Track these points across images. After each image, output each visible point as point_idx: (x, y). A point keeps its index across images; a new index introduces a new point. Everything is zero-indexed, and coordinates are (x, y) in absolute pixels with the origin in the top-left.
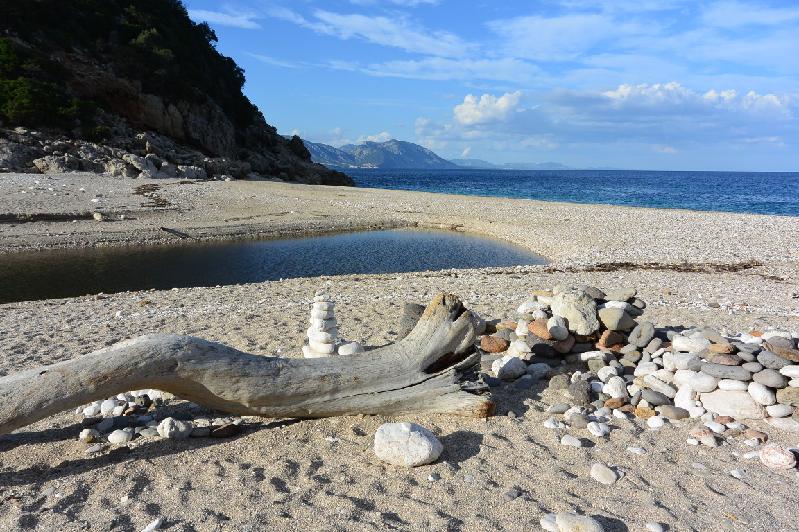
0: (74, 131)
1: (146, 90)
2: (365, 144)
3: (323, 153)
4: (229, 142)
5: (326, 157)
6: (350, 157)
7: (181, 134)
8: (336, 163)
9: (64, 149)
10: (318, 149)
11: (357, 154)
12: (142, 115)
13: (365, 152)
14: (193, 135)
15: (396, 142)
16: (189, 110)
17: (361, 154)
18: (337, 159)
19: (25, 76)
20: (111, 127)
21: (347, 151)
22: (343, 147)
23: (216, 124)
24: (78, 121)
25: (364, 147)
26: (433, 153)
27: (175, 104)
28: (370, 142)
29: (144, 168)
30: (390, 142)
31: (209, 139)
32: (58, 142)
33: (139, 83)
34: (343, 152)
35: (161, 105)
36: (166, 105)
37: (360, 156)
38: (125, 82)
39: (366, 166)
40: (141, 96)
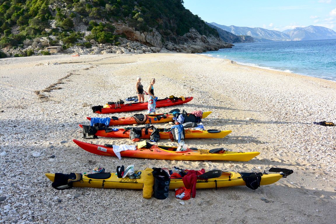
0: (113, 44)
1: (136, 30)
2: (295, 29)
3: (274, 34)
4: (158, 42)
5: (275, 36)
6: (288, 36)
7: (145, 41)
8: (280, 39)
9: (109, 48)
10: (272, 33)
11: (291, 34)
12: (135, 37)
13: (295, 33)
14: (148, 41)
15: (312, 26)
16: (147, 34)
17: (293, 34)
18: (281, 37)
19: (104, 31)
20: (122, 41)
21: (286, 33)
22: (284, 31)
23: (155, 37)
24: (114, 41)
25: (295, 30)
26: (333, 31)
27: (143, 33)
28: (298, 28)
29: (125, 52)
30: (309, 27)
31: (152, 42)
32: (108, 47)
33: (134, 28)
34: (284, 34)
35: (140, 33)
36: (141, 33)
37: (293, 35)
38: (131, 28)
39: (295, 40)
40: (134, 32)
